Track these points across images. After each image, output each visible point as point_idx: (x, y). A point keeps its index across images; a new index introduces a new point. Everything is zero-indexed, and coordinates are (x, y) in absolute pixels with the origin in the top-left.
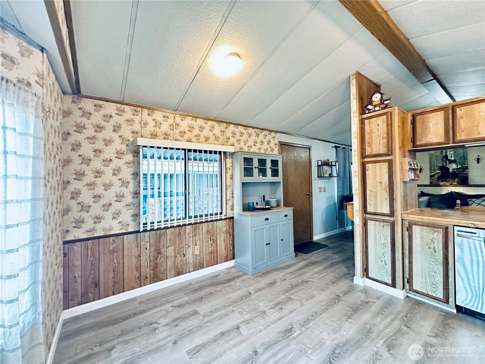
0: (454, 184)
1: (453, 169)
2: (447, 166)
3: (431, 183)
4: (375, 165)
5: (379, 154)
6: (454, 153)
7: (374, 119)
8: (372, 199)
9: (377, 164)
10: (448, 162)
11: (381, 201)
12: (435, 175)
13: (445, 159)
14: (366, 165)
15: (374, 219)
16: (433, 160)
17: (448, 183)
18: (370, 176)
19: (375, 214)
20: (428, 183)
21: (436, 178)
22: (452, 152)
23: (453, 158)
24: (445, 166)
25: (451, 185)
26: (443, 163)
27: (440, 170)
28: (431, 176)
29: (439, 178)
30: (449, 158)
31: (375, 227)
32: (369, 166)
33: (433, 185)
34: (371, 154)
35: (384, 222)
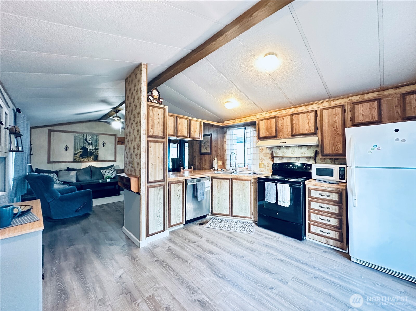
0: (90, 160)
1: (90, 150)
2: (87, 147)
3: (74, 159)
4: (156, 144)
5: (159, 136)
6: (92, 138)
7: (156, 109)
8: (153, 170)
9: (157, 143)
10: (87, 144)
11: (159, 171)
12: (77, 153)
13: (85, 141)
14: (150, 143)
15: (154, 186)
16: (77, 141)
17: (87, 159)
18: (152, 152)
19: (155, 182)
20: (72, 160)
21: (78, 156)
22: (90, 137)
23: (90, 142)
24: (85, 146)
25: (89, 161)
26: (84, 145)
27: (82, 150)
28: (75, 154)
29: (81, 156)
30: (88, 141)
31: (154, 192)
32: (151, 144)
33: (76, 161)
34: (153, 135)
35: (160, 186)
